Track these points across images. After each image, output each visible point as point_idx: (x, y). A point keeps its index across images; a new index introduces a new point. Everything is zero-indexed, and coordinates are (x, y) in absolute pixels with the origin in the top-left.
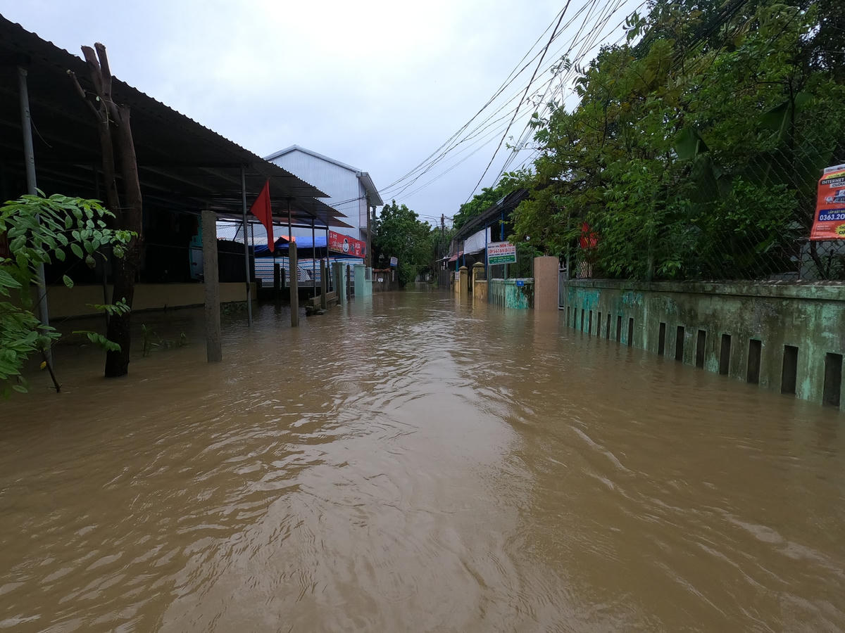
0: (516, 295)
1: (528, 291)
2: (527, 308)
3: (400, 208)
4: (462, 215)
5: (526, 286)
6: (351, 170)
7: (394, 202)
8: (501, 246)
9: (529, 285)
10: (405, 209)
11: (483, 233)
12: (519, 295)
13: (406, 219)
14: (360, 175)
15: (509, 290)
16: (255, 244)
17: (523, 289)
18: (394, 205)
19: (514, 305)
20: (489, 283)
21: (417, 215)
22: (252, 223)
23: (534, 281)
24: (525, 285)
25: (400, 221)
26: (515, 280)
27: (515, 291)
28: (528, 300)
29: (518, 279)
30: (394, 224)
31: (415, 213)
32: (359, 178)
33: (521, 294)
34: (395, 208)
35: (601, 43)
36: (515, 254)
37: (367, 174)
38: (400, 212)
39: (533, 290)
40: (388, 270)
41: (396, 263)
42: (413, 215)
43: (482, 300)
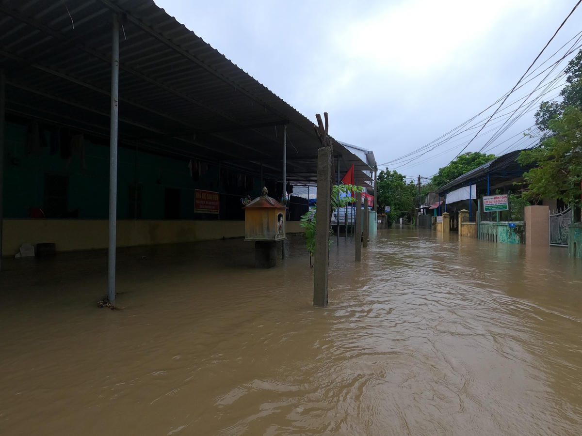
0: (509, 233)
1: (520, 231)
2: (518, 244)
3: (392, 173)
4: (440, 175)
5: (517, 228)
6: (361, 150)
7: (387, 169)
8: (495, 198)
9: (520, 227)
10: (395, 173)
11: (467, 188)
12: (511, 234)
13: (397, 180)
14: (367, 153)
15: (501, 231)
16: (310, 198)
17: (515, 230)
18: (388, 171)
19: (506, 241)
20: (477, 225)
21: (405, 177)
22: (309, 186)
23: (525, 224)
24: (516, 226)
25: (392, 181)
26: (507, 222)
27: (507, 231)
28: (520, 237)
29: (510, 222)
30: (388, 184)
31: (403, 175)
32: (366, 155)
33: (513, 233)
34: (388, 173)
35: (580, 48)
36: (507, 204)
37: (372, 152)
38: (392, 176)
39: (524, 230)
40: (383, 214)
41: (389, 210)
42: (401, 177)
43: (470, 237)
